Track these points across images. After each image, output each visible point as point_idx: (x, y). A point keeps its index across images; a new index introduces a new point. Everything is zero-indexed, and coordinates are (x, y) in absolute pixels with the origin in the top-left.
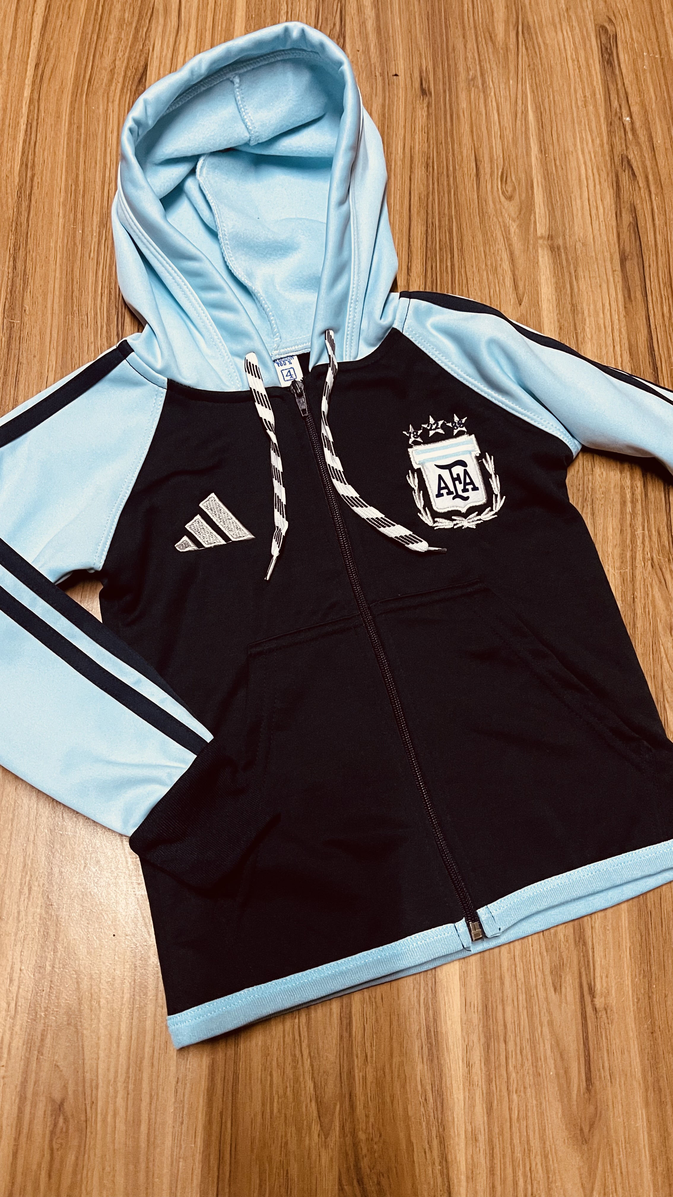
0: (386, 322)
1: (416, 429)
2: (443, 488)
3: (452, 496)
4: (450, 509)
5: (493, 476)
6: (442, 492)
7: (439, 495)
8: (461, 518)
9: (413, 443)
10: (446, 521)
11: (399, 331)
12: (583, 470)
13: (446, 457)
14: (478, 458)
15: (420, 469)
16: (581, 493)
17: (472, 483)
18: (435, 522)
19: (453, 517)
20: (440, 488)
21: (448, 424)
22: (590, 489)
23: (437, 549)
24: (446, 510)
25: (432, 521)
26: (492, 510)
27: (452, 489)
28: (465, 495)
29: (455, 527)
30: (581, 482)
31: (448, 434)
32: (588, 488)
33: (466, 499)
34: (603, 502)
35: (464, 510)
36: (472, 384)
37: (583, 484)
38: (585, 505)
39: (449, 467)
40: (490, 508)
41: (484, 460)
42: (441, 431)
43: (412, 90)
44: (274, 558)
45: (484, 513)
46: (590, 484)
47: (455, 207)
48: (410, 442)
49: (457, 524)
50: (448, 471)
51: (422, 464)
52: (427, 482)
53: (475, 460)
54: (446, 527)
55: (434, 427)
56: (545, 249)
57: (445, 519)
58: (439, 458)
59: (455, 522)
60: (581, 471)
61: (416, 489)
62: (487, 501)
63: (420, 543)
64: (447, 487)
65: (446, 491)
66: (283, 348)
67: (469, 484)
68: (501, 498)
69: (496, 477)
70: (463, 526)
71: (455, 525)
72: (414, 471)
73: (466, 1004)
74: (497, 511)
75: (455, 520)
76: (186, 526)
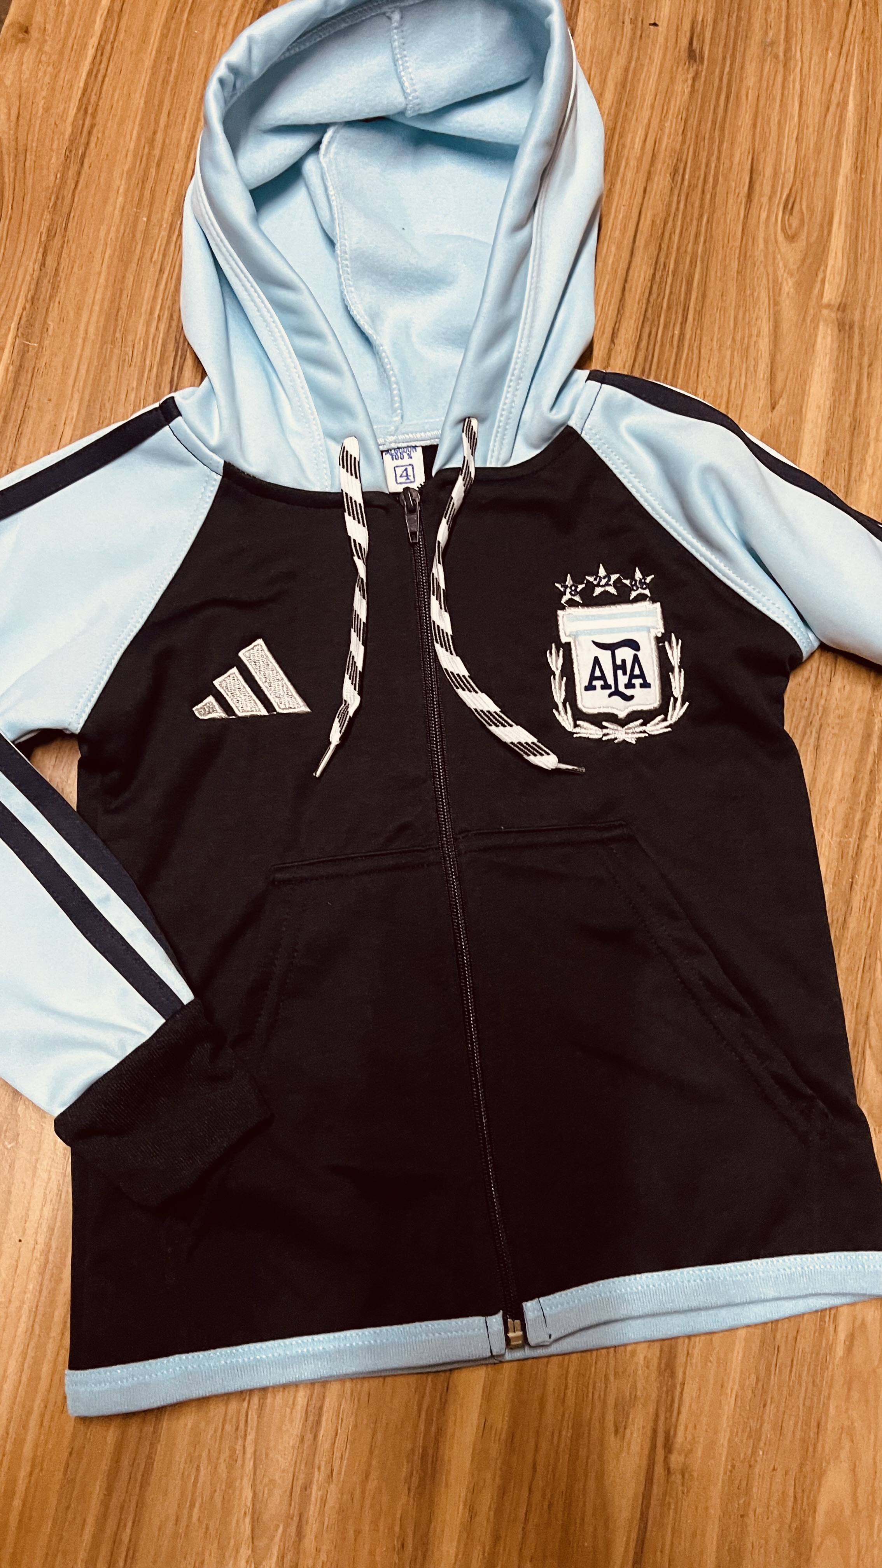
0: (558, 416)
1: (576, 582)
2: (598, 678)
3: (609, 691)
4: (602, 711)
5: (676, 670)
6: (594, 683)
7: (590, 687)
8: (615, 726)
9: (567, 602)
10: (593, 727)
11: (575, 432)
12: (817, 677)
13: (611, 631)
14: (658, 640)
15: (569, 644)
16: (805, 713)
17: (642, 676)
18: (576, 726)
19: (604, 724)
20: (592, 678)
21: (624, 581)
22: (820, 708)
23: (570, 767)
24: (595, 711)
25: (572, 723)
26: (665, 720)
27: (611, 681)
28: (629, 692)
29: (605, 738)
30: (809, 696)
31: (622, 597)
32: (817, 706)
33: (630, 698)
34: (836, 731)
35: (622, 715)
36: (671, 527)
37: (812, 700)
38: (808, 731)
39: (612, 647)
40: (662, 716)
41: (667, 644)
42: (612, 590)
43: (675, 49)
44: (332, 747)
45: (652, 723)
46: (823, 702)
47: (705, 242)
48: (563, 601)
49: (608, 734)
50: (609, 653)
51: (575, 636)
52: (575, 666)
53: (653, 643)
54: (591, 737)
55: (603, 582)
56: (830, 325)
57: (592, 723)
58: (601, 631)
59: (605, 731)
60: (813, 679)
61: (558, 673)
62: (661, 706)
63: (546, 756)
64: (603, 677)
65: (602, 682)
66: (403, 434)
67: (637, 677)
68: (683, 704)
69: (680, 671)
70: (616, 739)
71: (604, 735)
72: (559, 645)
73: (485, 1427)
74: (672, 722)
75: (606, 728)
76: (214, 682)
